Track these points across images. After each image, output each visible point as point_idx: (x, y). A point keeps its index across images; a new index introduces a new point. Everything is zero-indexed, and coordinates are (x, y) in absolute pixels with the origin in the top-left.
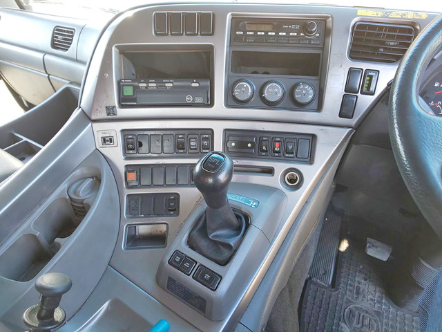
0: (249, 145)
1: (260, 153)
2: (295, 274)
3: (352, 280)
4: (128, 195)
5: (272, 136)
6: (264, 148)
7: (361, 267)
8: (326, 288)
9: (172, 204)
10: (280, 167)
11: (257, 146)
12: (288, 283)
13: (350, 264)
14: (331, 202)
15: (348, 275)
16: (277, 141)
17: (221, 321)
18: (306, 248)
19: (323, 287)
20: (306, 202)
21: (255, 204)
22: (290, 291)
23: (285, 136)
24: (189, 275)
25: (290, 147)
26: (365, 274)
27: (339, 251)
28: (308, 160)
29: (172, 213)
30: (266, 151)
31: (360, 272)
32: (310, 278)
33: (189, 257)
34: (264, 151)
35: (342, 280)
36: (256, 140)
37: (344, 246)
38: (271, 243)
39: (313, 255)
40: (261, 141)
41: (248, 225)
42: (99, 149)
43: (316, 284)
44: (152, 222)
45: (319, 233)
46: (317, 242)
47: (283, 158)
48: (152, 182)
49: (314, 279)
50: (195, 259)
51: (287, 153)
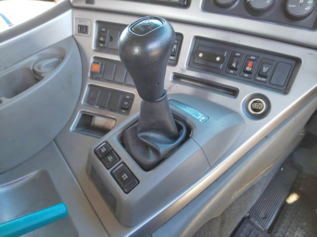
0: (218, 59)
1: (228, 69)
2: (232, 208)
3: (290, 233)
4: (91, 86)
5: (247, 52)
6: (234, 65)
7: (304, 224)
8: (262, 232)
9: (126, 103)
10: (246, 91)
11: (226, 61)
12: (222, 214)
13: (293, 218)
14: (291, 155)
15: (289, 227)
16: (252, 60)
17: (129, 227)
18: (252, 188)
19: (259, 229)
20: (266, 137)
21: (203, 118)
22: (223, 223)
23: (262, 56)
24: (108, 169)
25: (265, 70)
26: (307, 232)
27: (285, 202)
28: (283, 89)
29: (124, 111)
30: (235, 69)
31: (302, 228)
32: (249, 217)
33: (115, 152)
34: (232, 68)
35: (281, 229)
36: (227, 55)
37: (293, 198)
38: (212, 168)
39: (258, 196)
40: (233, 57)
41: (187, 137)
42: (75, 36)
43: (253, 224)
44: (103, 114)
45: (270, 178)
46: (266, 186)
47: (252, 80)
48: (114, 78)
49: (252, 219)
50: (120, 156)
51: (260, 76)
